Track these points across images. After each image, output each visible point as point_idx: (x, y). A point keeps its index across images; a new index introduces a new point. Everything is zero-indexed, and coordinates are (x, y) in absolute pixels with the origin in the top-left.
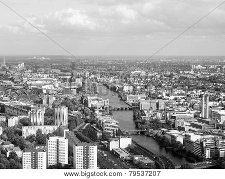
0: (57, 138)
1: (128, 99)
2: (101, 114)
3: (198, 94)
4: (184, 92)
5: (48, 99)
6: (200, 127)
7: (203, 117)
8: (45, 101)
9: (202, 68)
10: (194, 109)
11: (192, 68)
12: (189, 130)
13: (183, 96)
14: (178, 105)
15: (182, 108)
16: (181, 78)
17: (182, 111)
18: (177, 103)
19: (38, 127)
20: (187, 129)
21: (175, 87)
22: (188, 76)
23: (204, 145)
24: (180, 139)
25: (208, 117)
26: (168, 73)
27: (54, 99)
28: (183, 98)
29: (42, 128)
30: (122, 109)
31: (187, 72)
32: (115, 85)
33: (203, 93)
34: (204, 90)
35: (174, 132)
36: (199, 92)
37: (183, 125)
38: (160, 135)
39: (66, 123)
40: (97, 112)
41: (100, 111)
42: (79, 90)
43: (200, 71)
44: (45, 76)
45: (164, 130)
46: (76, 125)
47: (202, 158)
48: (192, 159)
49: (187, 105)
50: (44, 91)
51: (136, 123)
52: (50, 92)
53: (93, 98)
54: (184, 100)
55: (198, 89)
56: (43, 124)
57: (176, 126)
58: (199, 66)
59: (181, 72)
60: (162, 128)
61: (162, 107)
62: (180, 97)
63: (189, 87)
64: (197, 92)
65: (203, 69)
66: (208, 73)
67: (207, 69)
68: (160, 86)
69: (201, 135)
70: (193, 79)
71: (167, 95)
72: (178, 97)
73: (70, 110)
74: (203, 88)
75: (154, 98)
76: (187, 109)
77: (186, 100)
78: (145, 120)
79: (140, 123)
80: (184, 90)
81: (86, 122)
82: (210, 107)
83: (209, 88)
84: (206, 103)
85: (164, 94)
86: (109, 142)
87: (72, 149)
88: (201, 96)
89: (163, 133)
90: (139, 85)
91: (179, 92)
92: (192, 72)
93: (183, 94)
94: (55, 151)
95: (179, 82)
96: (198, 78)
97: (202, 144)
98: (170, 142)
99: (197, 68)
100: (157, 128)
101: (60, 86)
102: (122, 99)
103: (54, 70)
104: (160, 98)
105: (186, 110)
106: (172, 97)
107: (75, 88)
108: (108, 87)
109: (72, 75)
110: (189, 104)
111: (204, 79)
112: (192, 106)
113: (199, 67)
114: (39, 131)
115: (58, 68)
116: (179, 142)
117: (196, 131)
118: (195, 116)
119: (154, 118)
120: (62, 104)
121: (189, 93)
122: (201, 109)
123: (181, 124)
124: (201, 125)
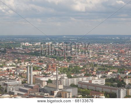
3: (25, 65)
4: (14, 64)
6: (26, 91)
7: (29, 83)
9: (30, 44)
10: (22, 77)
11: (21, 45)
12: (18, 94)
13: (14, 67)
14: (11, 74)
15: (12, 77)
16: (13, 53)
17: (12, 79)
18: (9, 73)
22: (18, 51)
26: (3, 49)
28: (13, 69)
31: (17, 48)
33: (29, 64)
34: (30, 62)
37: (13, 90)
43: (28, 47)
49: (17, 74)
54: (14, 70)
55: (25, 61)
57: (8, 91)
58: (27, 43)
59: (13, 48)
62: (11, 68)
63: (19, 59)
64: (24, 64)
65: (30, 46)
66: (34, 49)
67: (33, 46)
70: (22, 54)
72: (9, 68)
74: (29, 61)
76: (17, 77)
77: (16, 70)
80: (15, 62)
82: (35, 75)
83: (34, 61)
84: (30, 73)
88: (27, 67)
91: (11, 64)
92: (21, 49)
95: (11, 56)
96: (25, 53)
99: (25, 45)
105: (16, 79)
110: (18, 74)
112: (20, 75)
117: (23, 95)
118: (23, 83)
121: (19, 65)
122: (27, 78)
123: (11, 90)
124: (27, 89)
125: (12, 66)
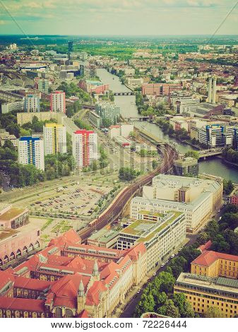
0: (54, 125)
1: (129, 83)
2: (101, 99)
3: (205, 77)
4: (190, 75)
5: (44, 83)
6: (205, 113)
7: (210, 102)
8: (40, 86)
9: (211, 48)
10: (200, 94)
11: (199, 49)
12: (195, 116)
14: (185, 89)
15: (187, 93)
16: (187, 59)
17: (187, 96)
18: (182, 87)
19: (34, 114)
20: (192, 114)
21: (181, 70)
23: (210, 132)
24: (185, 126)
25: (214, 102)
26: (173, 55)
27: (50, 83)
28: (188, 82)
29: (38, 115)
30: (123, 94)
31: (193, 53)
32: (115, 68)
33: (210, 76)
34: (212, 72)
35: (179, 119)
36: (206, 75)
37: (188, 110)
38: (163, 121)
39: (63, 109)
40: (96, 97)
41: (100, 96)
42: (77, 74)
43: (208, 52)
44: (40, 58)
45: (168, 116)
46: (75, 111)
47: (208, 145)
48: (197, 146)
50: (40, 75)
51: (139, 109)
52: (46, 76)
53: (92, 82)
54: (189, 84)
55: (205, 71)
56: (39, 110)
57: (181, 112)
59: (187, 53)
61: (166, 92)
62: (186, 80)
63: (196, 69)
64: (203, 75)
66: (217, 54)
67: (215, 50)
68: (165, 68)
69: (207, 121)
70: (200, 61)
71: (172, 79)
72: (183, 80)
73: (68, 95)
74: (210, 71)
75: (157, 82)
76: (193, 94)
77: (192, 83)
78: (148, 106)
79: (143, 109)
80: (190, 73)
81: (86, 108)
82: (218, 91)
83: (216, 71)
84: (213, 87)
85: (168, 77)
87: (71, 136)
88: (208, 80)
89: (168, 119)
90: (142, 68)
91: (185, 76)
92: (199, 54)
93: (189, 77)
94: (52, 140)
96: (205, 60)
97: (208, 130)
98: (174, 129)
99: (204, 48)
100: (161, 114)
101: (56, 70)
102: (123, 84)
103: (49, 52)
105: (191, 95)
106: (177, 81)
107: (71, 72)
108: (108, 71)
109: (69, 57)
110: (195, 89)
111: (211, 61)
112: (198, 90)
113: (207, 47)
114: (35, 118)
115: (53, 49)
116: (183, 129)
117: (201, 118)
118: (201, 101)
119: (158, 104)
120: (59, 89)
121: (195, 76)
122: (207, 94)
123: (186, 110)
124: (208, 110)
125: (187, 77)
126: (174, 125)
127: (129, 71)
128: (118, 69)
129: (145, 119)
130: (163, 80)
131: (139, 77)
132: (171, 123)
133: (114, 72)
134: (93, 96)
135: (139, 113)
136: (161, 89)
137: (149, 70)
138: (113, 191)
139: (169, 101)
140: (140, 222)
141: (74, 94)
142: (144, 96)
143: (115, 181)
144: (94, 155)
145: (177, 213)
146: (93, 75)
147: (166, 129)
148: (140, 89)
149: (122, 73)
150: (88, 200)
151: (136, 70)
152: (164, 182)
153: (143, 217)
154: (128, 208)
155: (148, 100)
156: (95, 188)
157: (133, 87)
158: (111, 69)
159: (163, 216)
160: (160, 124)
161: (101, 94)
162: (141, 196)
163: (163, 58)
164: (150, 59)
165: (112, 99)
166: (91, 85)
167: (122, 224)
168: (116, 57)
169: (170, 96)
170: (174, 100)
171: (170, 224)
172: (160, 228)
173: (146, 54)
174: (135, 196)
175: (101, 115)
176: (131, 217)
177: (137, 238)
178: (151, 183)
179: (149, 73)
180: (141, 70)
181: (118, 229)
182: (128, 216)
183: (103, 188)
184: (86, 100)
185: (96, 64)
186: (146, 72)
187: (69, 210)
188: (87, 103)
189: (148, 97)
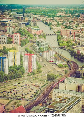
0: (14, 51)
1: (54, 29)
2: (39, 37)
5: (10, 29)
8: (8, 30)
19: (4, 45)
21: (81, 22)
27: (13, 29)
29: (6, 45)
30: (51, 35)
32: (47, 21)
35: (79, 48)
38: (71, 49)
39: (19, 43)
40: (37, 36)
41: (39, 36)
42: (27, 24)
44: (8, 16)
46: (25, 44)
50: (8, 25)
51: (59, 43)
52: (11, 25)
53: (35, 28)
56: (7, 43)
60: (73, 45)
61: (73, 34)
68: (73, 22)
71: (76, 27)
75: (69, 29)
78: (63, 41)
79: (61, 42)
81: (31, 42)
85: (74, 26)
86: (43, 53)
87: (22, 57)
89: (73, 48)
90: (61, 21)
94: (13, 58)
98: (77, 53)
100: (70, 46)
101: (16, 22)
102: (51, 29)
104: (72, 29)
106: (79, 28)
107: (25, 23)
108: (43, 23)
109: (23, 16)
114: (5, 47)
115: (15, 11)
116: (82, 53)
120: (17, 32)
126: (77, 51)
127: (54, 23)
128: (48, 22)
129: (61, 48)
130: (72, 27)
131: (59, 26)
132: (75, 50)
133: (46, 23)
134: (35, 36)
135: (59, 45)
136: (71, 32)
137: (64, 22)
138: (44, 86)
139: (74, 38)
140: (57, 102)
141: (25, 35)
142: (62, 36)
143: (45, 80)
144: (34, 67)
145: (77, 97)
146: (35, 25)
147: (73, 53)
148: (59, 32)
149: (50, 24)
150: (31, 90)
151: (58, 22)
152: (71, 81)
153: (59, 99)
154: (51, 94)
155: (63, 38)
156: (34, 84)
157: (56, 31)
158: (44, 22)
159: (69, 99)
160: (69, 50)
161: (39, 35)
162: (59, 88)
163: (72, 16)
164: (65, 17)
165: (45, 38)
166: (34, 30)
167: (48, 103)
168: (47, 15)
169: (75, 36)
170: (77, 38)
171: (73, 103)
172: (68, 106)
173: (63, 14)
174: (55, 88)
175: (39, 46)
176: (53, 99)
177: (56, 110)
178: (64, 82)
179: (64, 24)
180: (60, 23)
181: (46, 106)
182: (51, 99)
183: (39, 84)
184: (31, 38)
185: (37, 19)
186: (63, 23)
187: (21, 95)
188: (32, 39)
189: (64, 36)
